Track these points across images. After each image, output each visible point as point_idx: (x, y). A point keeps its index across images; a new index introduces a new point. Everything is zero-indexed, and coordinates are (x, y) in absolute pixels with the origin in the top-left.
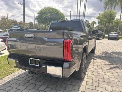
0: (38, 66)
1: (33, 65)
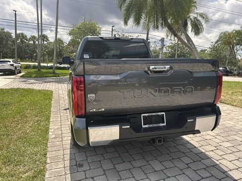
0: (165, 124)
1: (151, 126)
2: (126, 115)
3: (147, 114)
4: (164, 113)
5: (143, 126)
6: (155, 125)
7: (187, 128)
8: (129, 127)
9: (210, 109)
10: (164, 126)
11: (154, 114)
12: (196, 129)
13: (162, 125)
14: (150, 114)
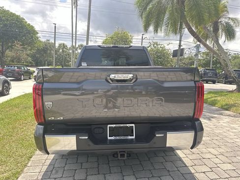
0: (134, 137)
1: (118, 138)
2: (90, 125)
3: (114, 125)
4: (133, 125)
5: (109, 138)
6: (122, 138)
7: (155, 143)
8: (87, 138)
9: (189, 124)
10: (132, 139)
11: (122, 125)
12: (167, 146)
13: (130, 137)
14: (118, 125)
